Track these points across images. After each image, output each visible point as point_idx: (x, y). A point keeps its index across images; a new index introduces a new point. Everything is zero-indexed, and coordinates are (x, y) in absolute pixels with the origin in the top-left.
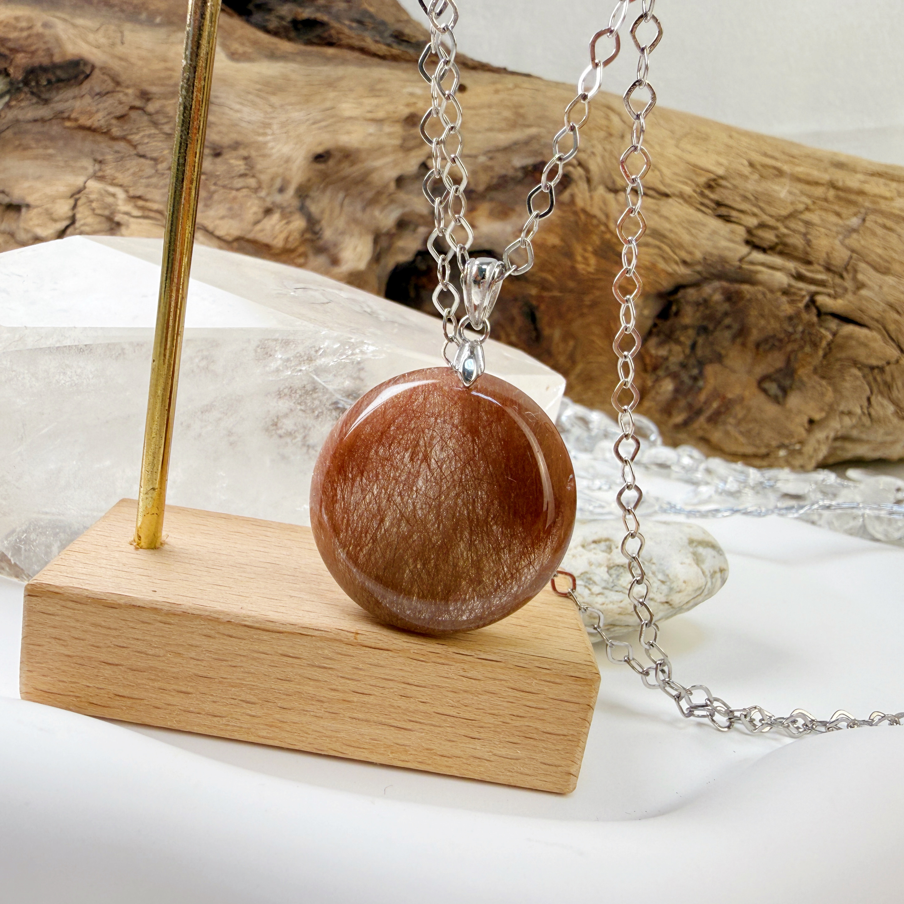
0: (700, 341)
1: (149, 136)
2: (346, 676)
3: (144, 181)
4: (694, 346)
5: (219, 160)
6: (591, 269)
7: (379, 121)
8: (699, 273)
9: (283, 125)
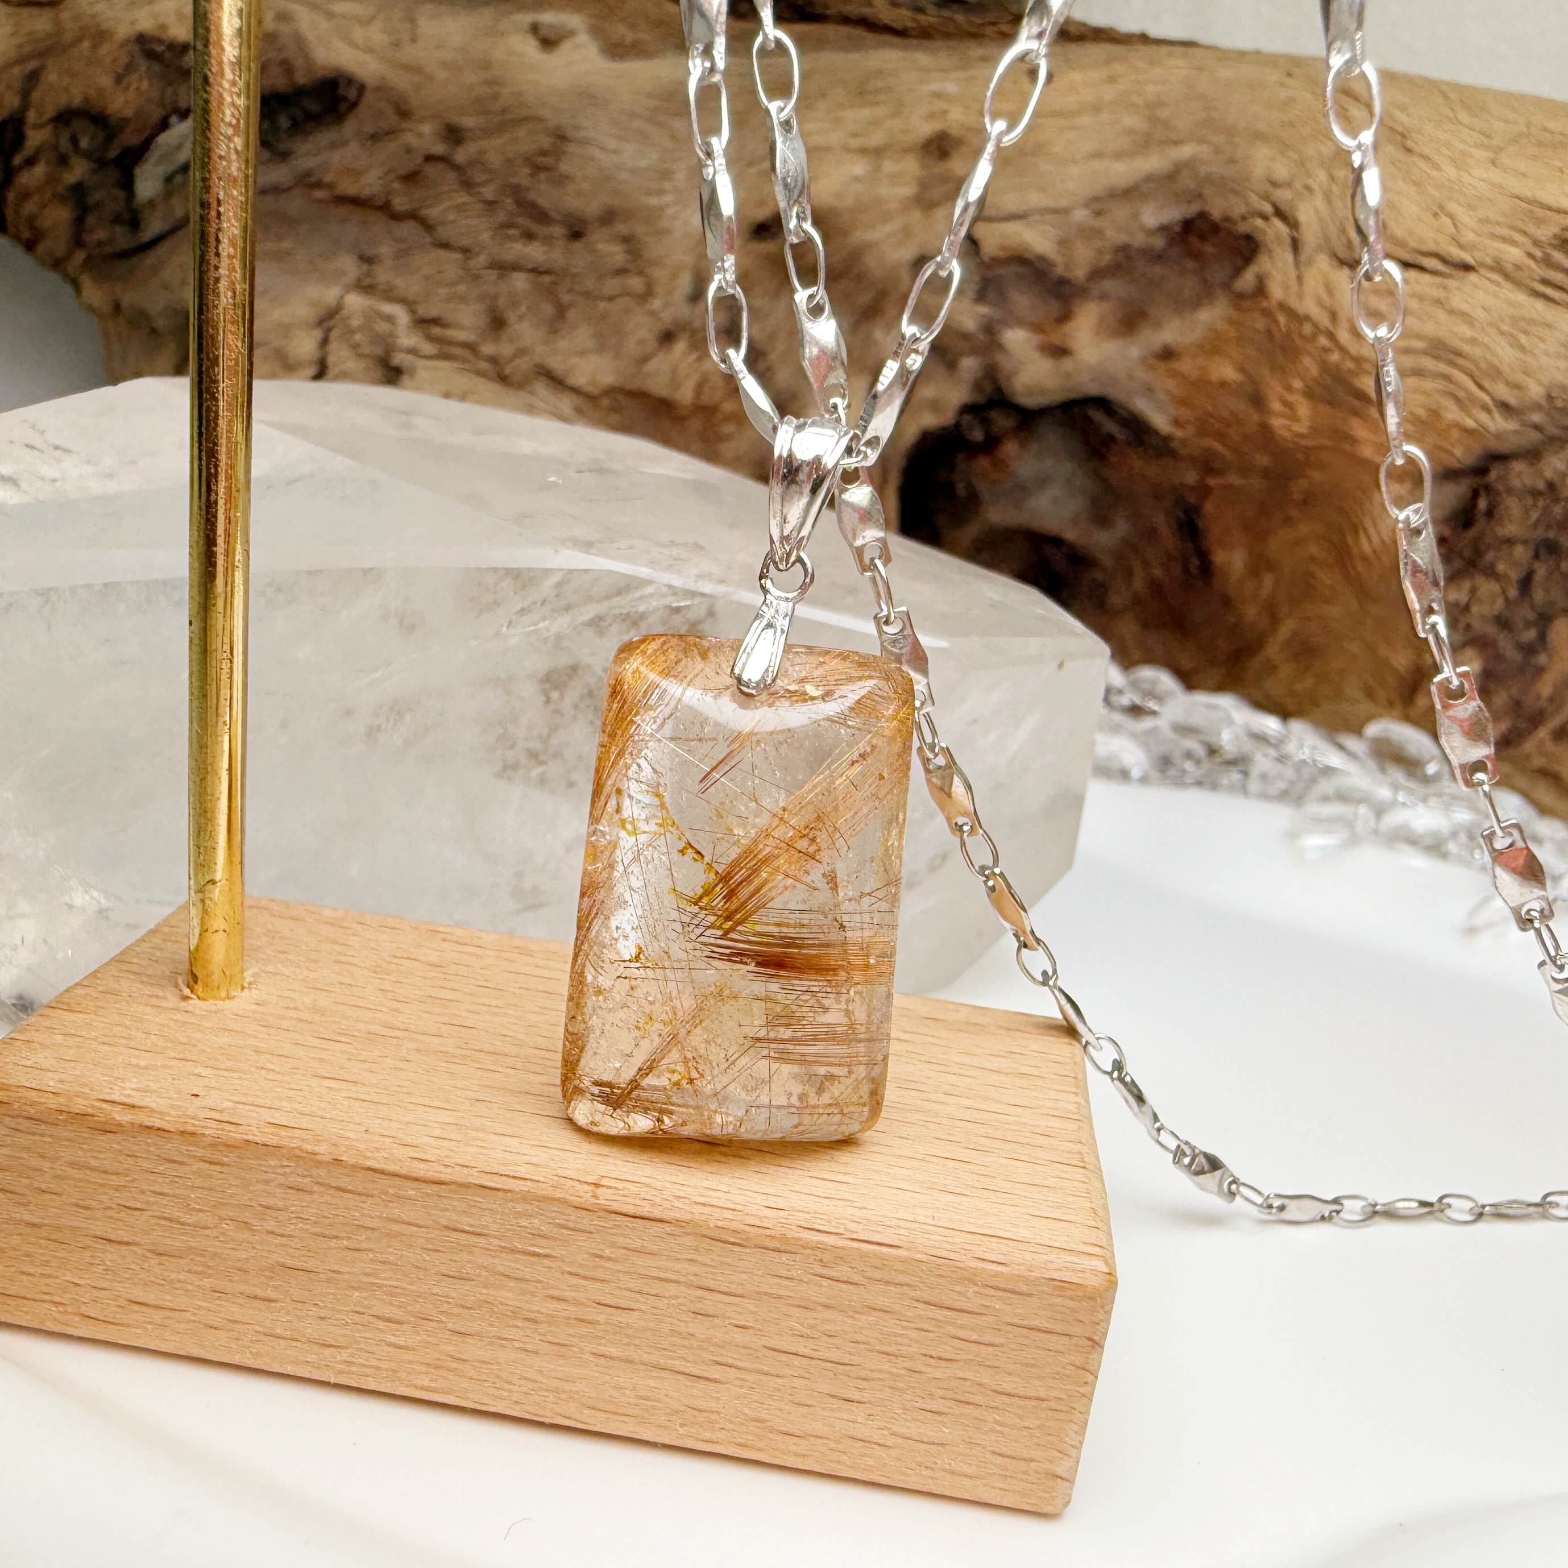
1: (460, 208)
2: (581, 1271)
3: (443, 291)
5: (578, 246)
6: (1301, 428)
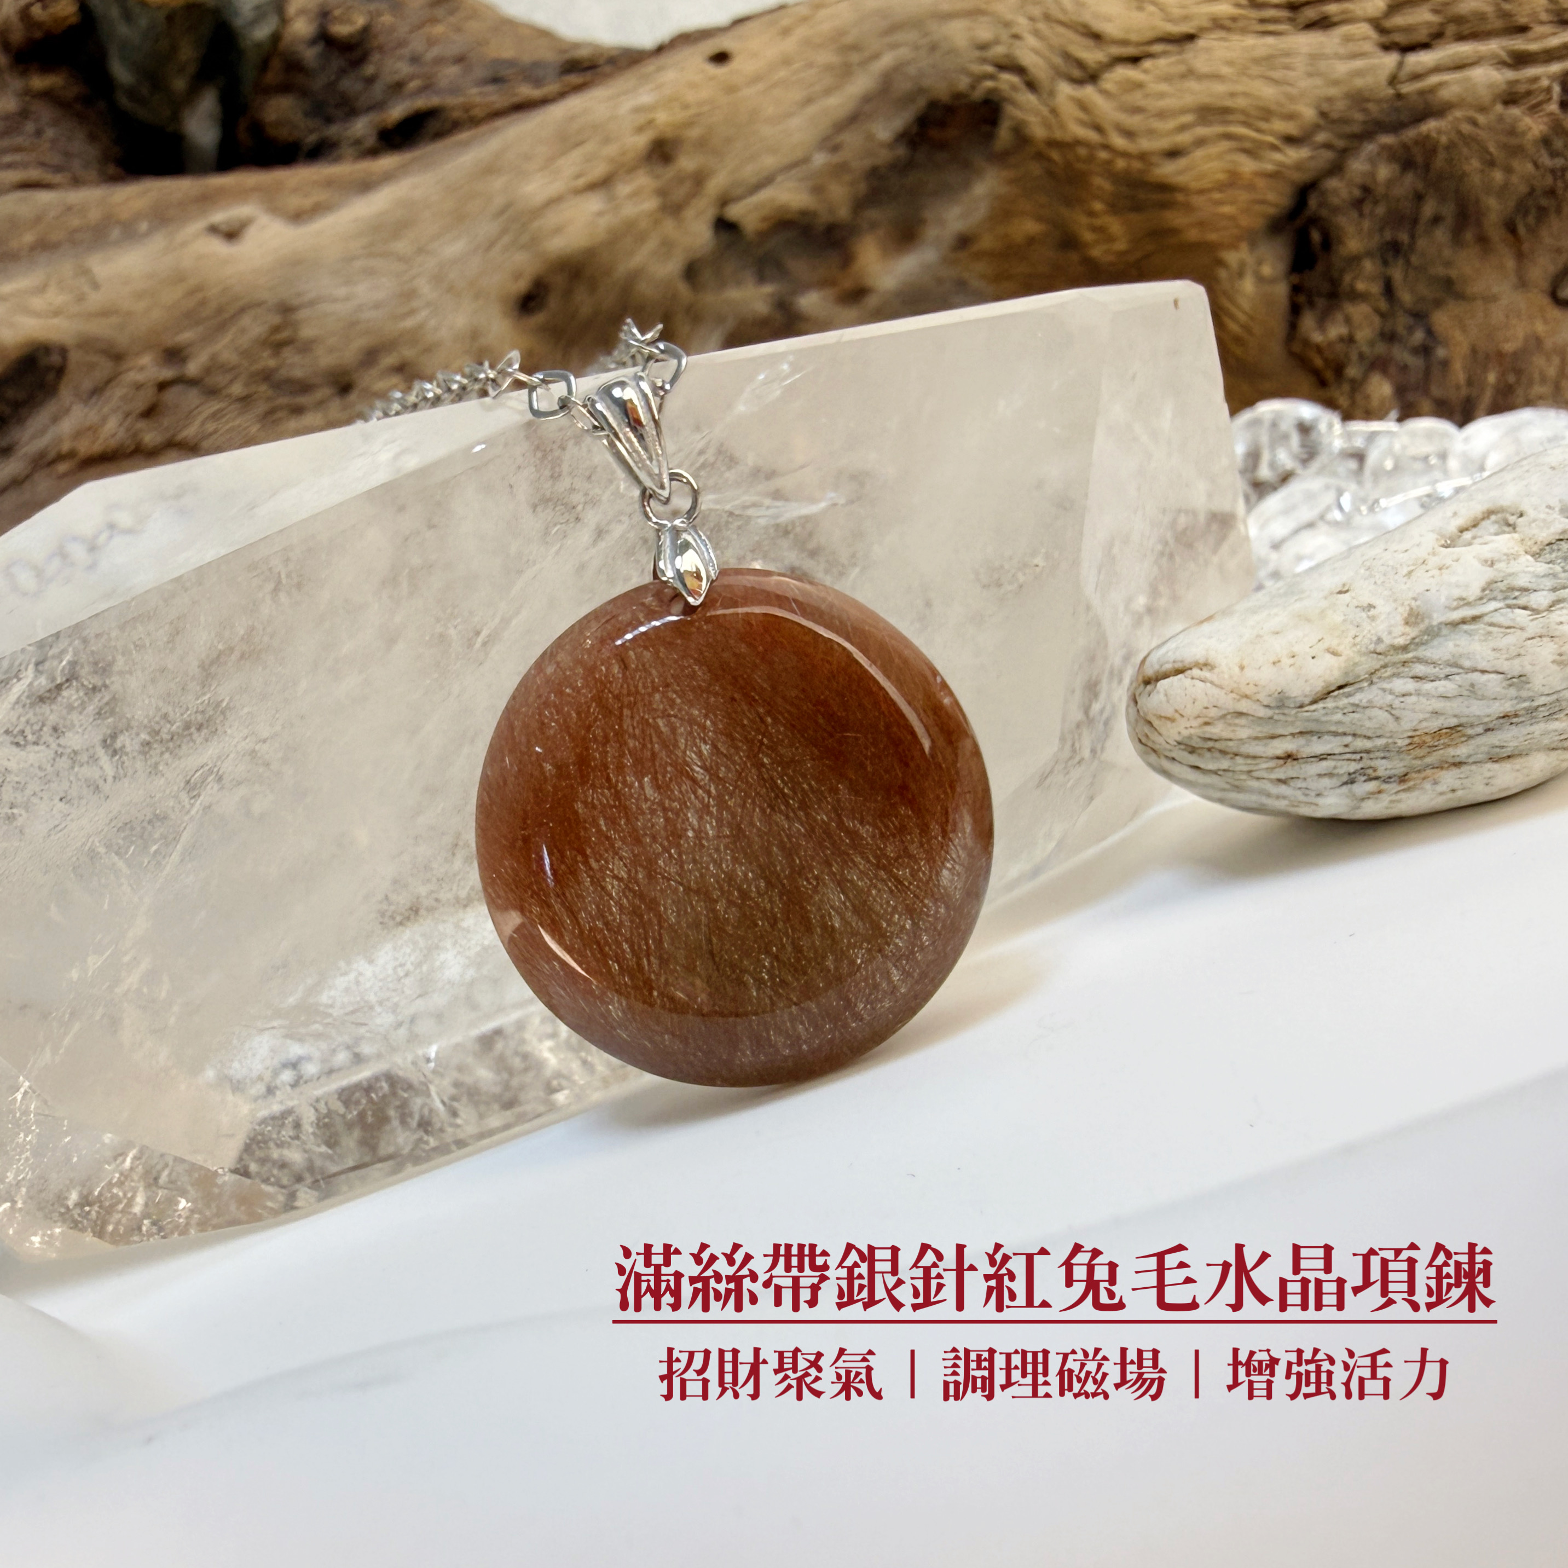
0: (1397, 274)
4: (1389, 290)
7: (604, 184)
8: (1327, 146)
9: (438, 279)
